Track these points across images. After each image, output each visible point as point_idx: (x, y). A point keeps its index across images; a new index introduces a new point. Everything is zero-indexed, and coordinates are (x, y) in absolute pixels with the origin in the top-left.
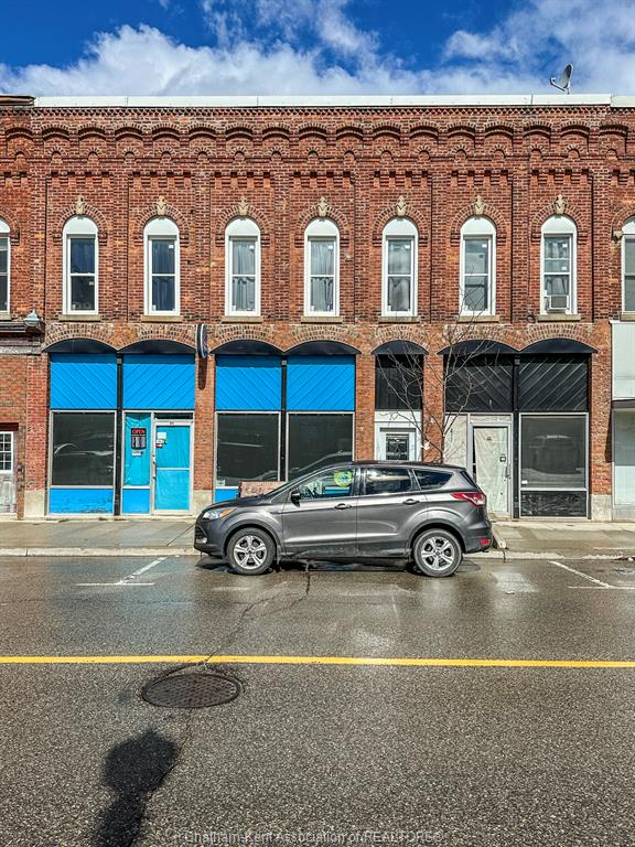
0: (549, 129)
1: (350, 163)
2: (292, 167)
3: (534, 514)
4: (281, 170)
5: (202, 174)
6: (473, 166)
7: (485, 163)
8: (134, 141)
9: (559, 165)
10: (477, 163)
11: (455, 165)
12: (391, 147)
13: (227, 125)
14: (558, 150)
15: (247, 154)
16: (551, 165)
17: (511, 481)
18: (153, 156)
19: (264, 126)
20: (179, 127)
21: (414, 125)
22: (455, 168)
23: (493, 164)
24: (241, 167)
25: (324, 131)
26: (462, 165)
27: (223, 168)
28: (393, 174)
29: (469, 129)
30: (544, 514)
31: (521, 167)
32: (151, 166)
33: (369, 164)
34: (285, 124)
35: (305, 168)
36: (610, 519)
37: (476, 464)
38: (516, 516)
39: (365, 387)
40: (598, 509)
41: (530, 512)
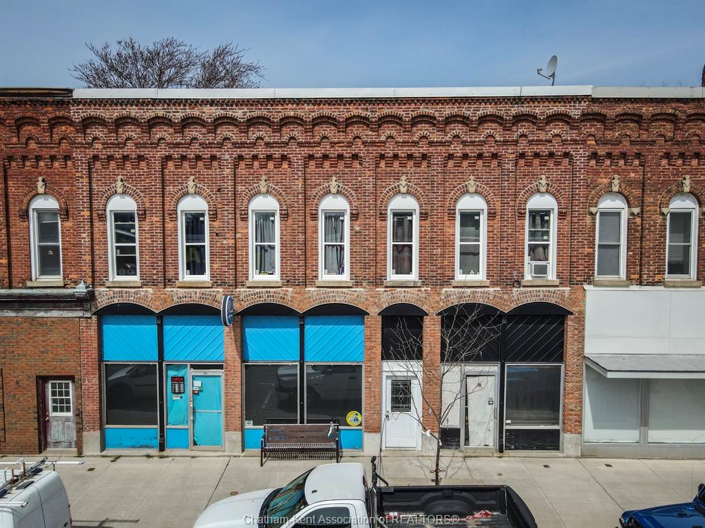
0: (535, 117)
1: (358, 148)
2: (306, 151)
3: (516, 448)
4: (297, 154)
5: (227, 157)
6: (468, 150)
7: (479, 148)
8: (166, 128)
9: (544, 150)
10: (470, 148)
11: (452, 149)
12: (394, 133)
13: (248, 114)
14: (543, 136)
15: (267, 139)
16: (536, 149)
17: (497, 421)
18: (183, 141)
19: (281, 115)
20: (205, 117)
21: (415, 114)
22: (452, 152)
23: (485, 149)
24: (261, 151)
25: (335, 119)
26: (457, 149)
27: (245, 152)
28: (396, 156)
29: (464, 117)
30: (524, 448)
31: (510, 151)
32: (182, 151)
33: (375, 148)
34: (300, 113)
35: (318, 152)
36: (579, 454)
37: (468, 407)
38: (501, 451)
39: (373, 344)
40: (569, 446)
41: (513, 447)
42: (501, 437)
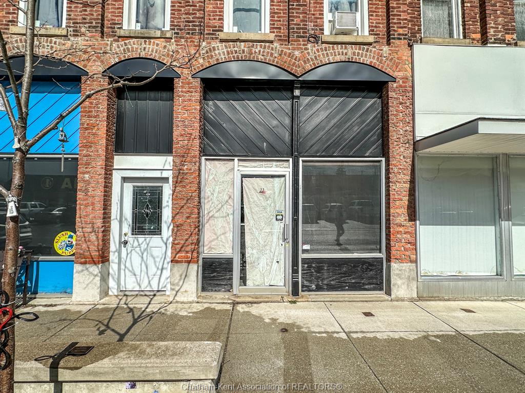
3: (319, 288)
17: (289, 246)
30: (331, 288)
36: (415, 295)
37: (246, 224)
38: (295, 292)
39: (93, 120)
40: (399, 282)
41: (313, 286)
42: (295, 271)
